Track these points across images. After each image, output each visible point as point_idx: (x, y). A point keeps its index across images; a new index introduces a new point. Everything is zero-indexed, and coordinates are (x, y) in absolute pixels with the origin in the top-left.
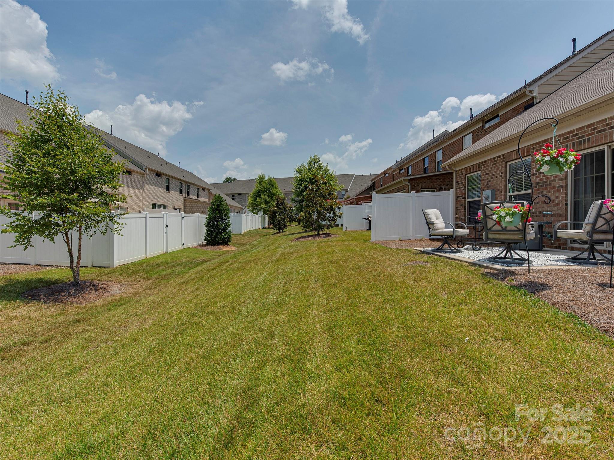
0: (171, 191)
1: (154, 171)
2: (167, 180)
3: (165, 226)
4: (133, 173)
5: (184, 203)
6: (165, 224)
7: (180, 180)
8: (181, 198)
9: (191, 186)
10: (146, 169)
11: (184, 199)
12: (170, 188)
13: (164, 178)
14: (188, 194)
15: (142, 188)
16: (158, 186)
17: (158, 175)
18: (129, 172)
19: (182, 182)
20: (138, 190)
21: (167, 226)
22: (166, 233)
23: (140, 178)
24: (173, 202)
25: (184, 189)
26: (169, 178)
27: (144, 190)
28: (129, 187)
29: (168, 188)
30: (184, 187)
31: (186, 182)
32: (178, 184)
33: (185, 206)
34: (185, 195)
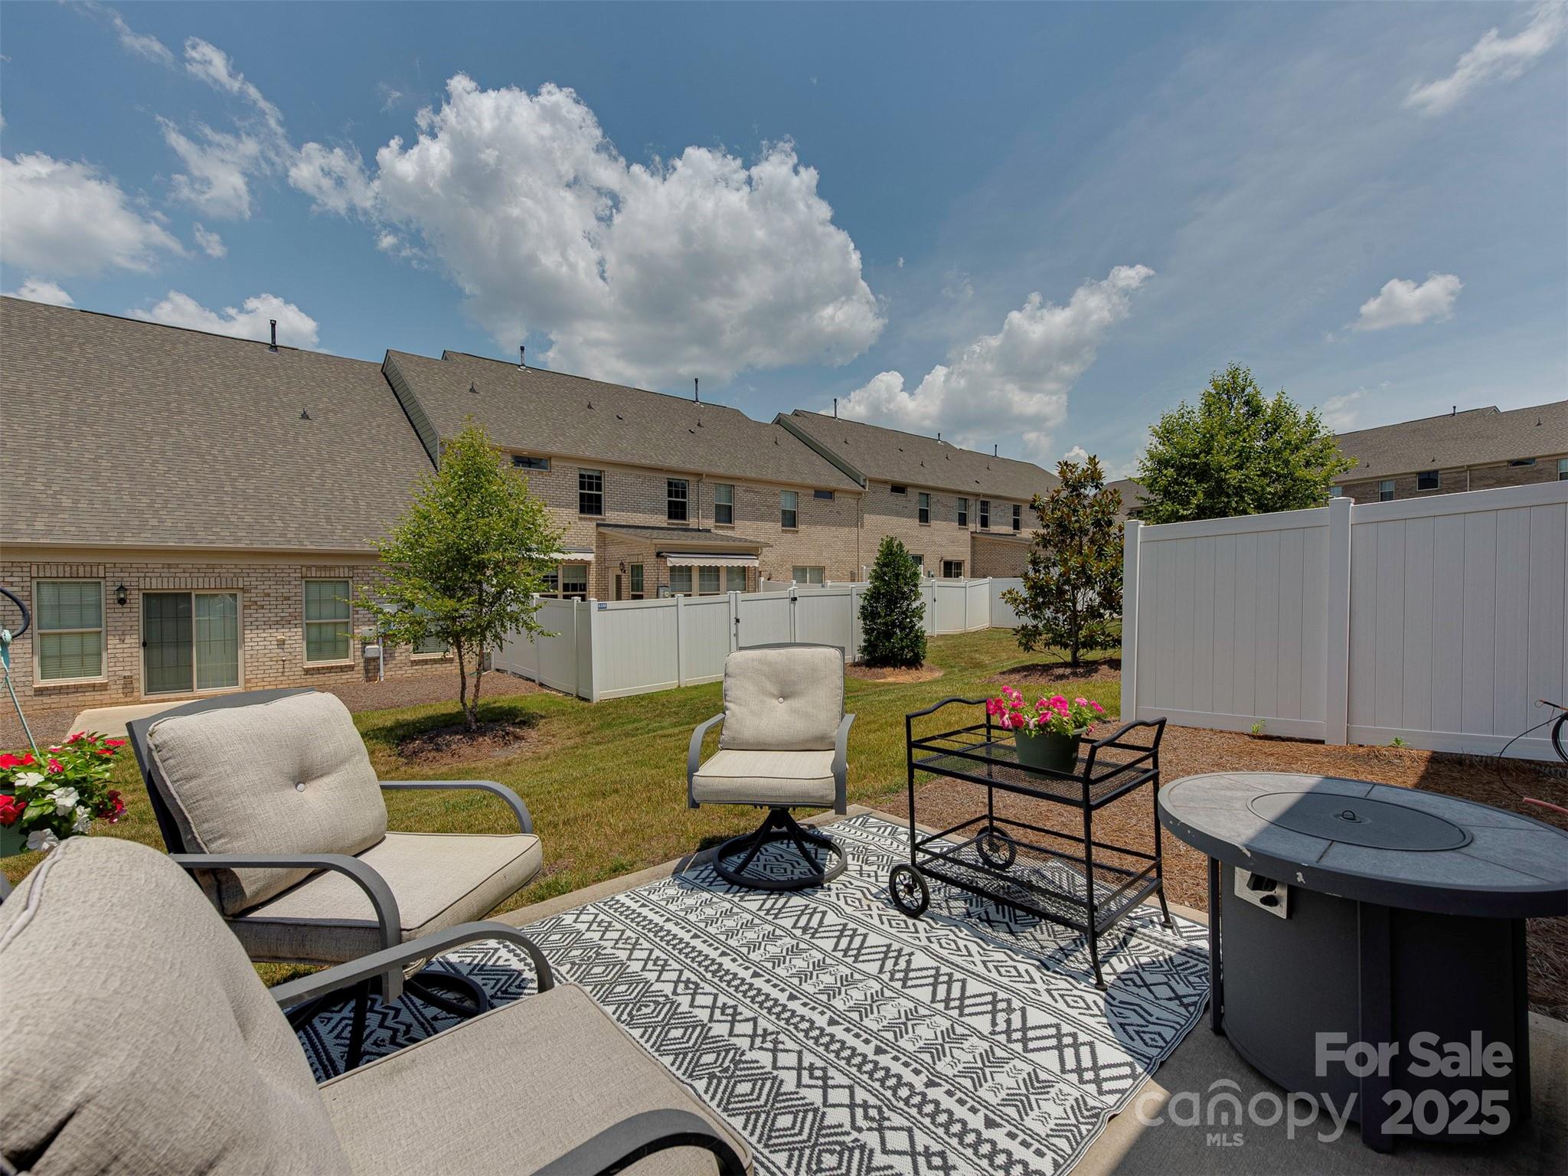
0: (933, 523)
1: (885, 482)
2: (925, 497)
3: (733, 621)
4: (836, 495)
5: (973, 546)
6: (733, 616)
7: (960, 492)
8: (965, 536)
9: (993, 503)
10: (865, 480)
11: (973, 538)
12: (931, 515)
13: (913, 495)
14: (984, 522)
15: (858, 523)
16: (898, 514)
17: (899, 489)
18: (825, 494)
19: (964, 498)
20: (847, 529)
21: (738, 621)
22: (736, 635)
23: (853, 502)
24: (941, 546)
25: (974, 512)
26: (926, 492)
27: (862, 526)
28: (827, 524)
29: (924, 517)
30: (973, 508)
31: (977, 495)
32: (953, 502)
33: (974, 553)
34: (974, 526)
